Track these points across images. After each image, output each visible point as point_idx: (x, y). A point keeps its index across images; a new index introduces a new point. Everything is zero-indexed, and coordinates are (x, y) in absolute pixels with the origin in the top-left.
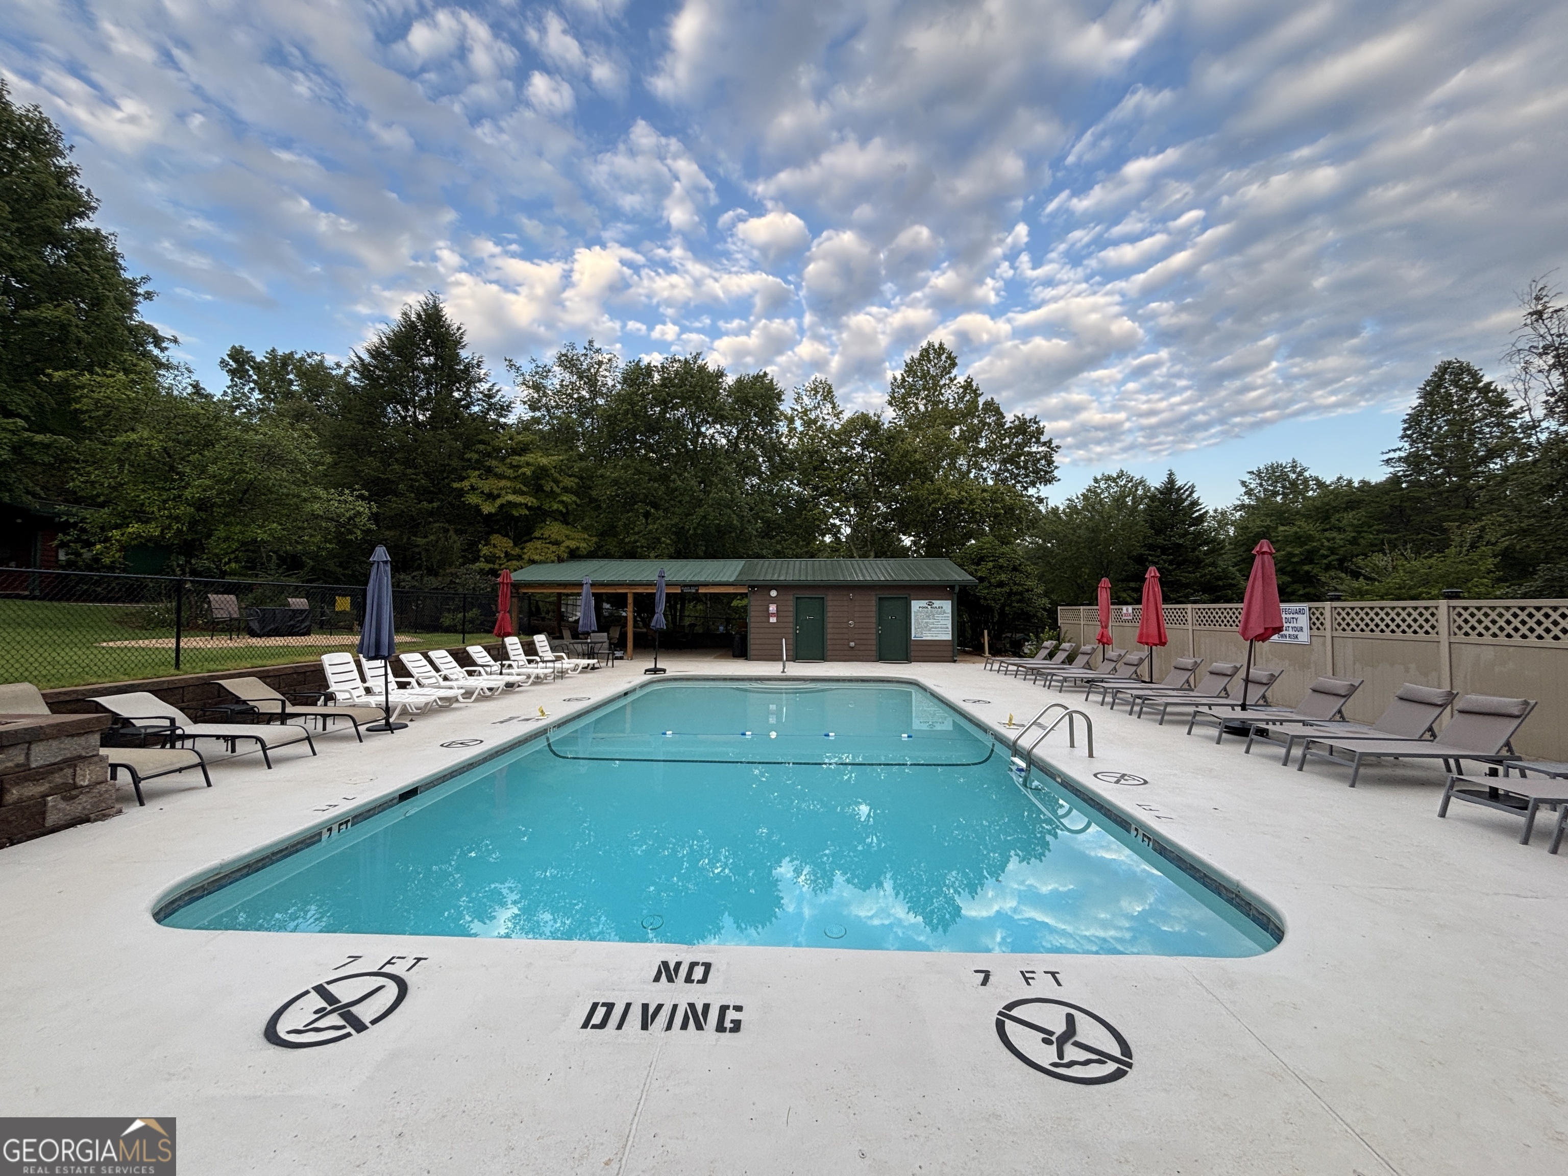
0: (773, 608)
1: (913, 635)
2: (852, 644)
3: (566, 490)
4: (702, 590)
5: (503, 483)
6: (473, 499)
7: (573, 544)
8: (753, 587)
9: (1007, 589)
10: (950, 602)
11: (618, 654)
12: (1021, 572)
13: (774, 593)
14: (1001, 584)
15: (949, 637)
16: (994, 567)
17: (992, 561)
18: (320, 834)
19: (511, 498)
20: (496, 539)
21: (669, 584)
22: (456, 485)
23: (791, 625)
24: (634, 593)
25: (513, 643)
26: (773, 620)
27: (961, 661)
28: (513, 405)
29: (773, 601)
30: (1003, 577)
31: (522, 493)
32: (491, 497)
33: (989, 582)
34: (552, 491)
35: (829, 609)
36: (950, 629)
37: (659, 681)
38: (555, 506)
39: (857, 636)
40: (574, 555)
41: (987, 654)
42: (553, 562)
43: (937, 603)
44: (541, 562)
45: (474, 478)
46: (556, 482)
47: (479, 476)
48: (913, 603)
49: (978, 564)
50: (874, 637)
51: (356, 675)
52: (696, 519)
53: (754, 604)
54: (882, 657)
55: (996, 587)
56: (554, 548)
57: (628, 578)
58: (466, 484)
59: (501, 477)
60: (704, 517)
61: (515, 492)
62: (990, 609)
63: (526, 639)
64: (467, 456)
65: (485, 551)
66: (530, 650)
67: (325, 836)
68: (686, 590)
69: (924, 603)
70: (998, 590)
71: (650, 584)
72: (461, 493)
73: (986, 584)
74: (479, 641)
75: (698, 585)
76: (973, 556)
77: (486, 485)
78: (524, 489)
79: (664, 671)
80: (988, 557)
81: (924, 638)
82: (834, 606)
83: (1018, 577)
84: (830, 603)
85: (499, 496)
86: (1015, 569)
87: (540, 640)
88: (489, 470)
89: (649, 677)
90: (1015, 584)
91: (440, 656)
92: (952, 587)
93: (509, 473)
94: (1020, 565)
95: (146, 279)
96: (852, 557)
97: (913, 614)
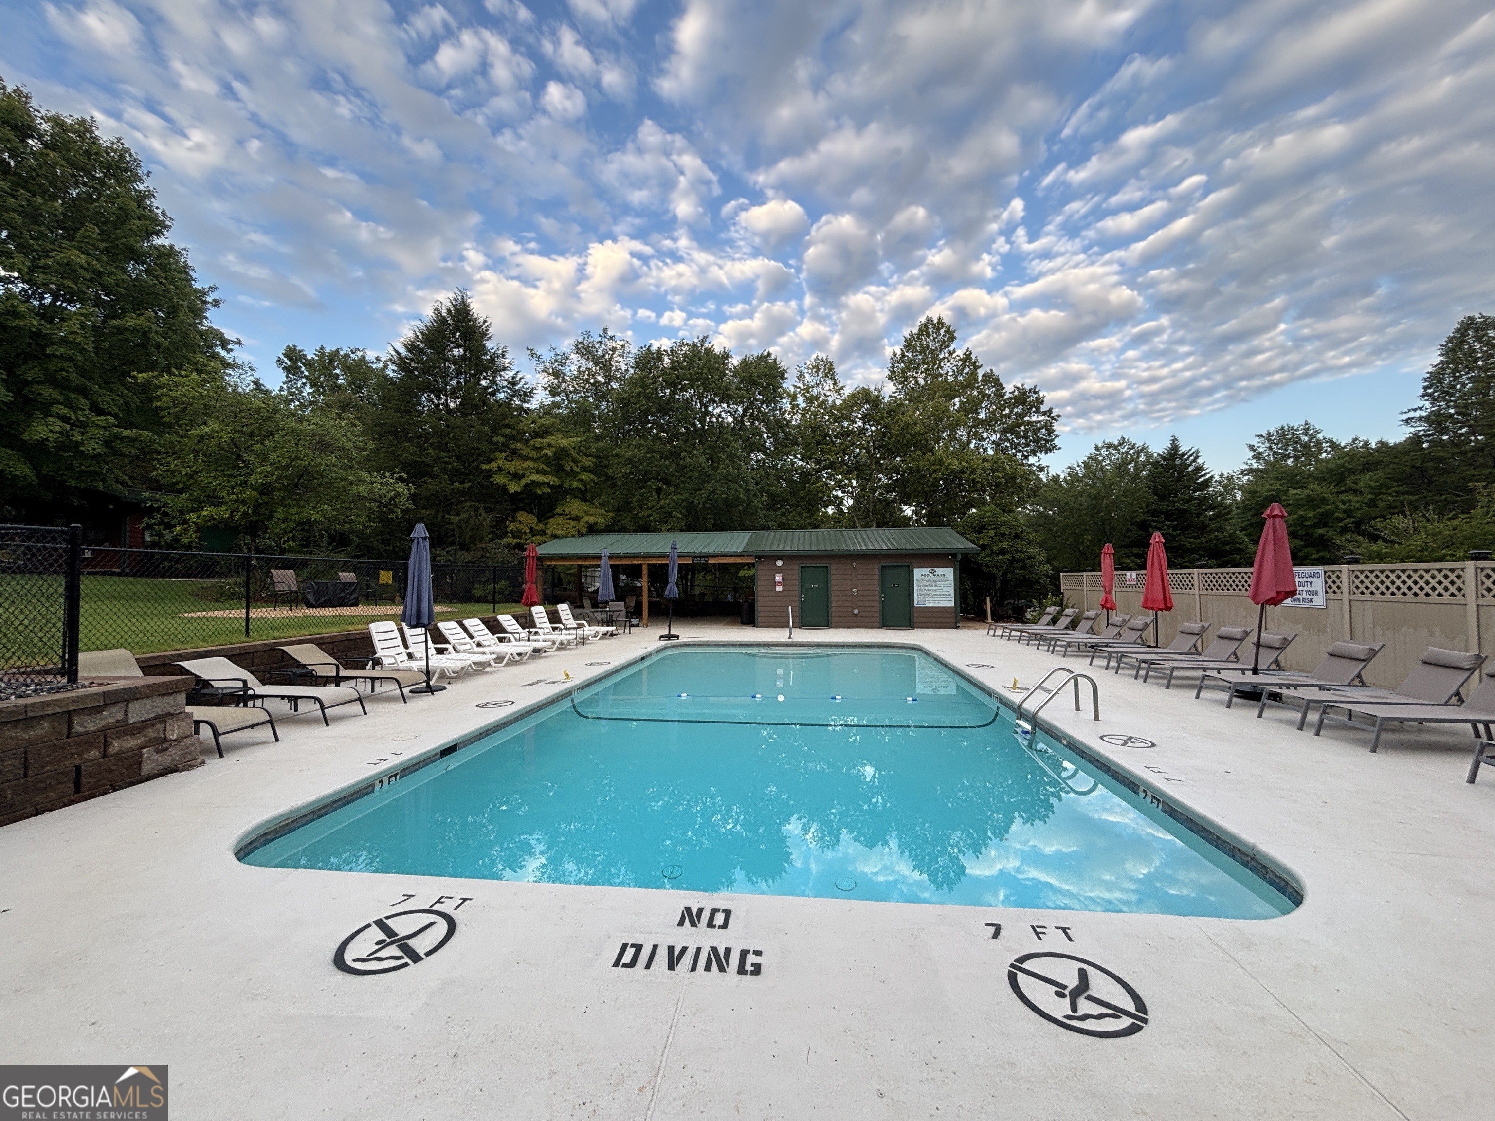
0: (778, 577)
1: (916, 602)
2: (856, 611)
3: (584, 469)
4: (712, 561)
5: (528, 463)
6: (500, 479)
7: (591, 519)
8: (759, 557)
9: (1009, 557)
10: (952, 570)
11: (635, 621)
12: (1023, 540)
13: (779, 563)
14: (1003, 552)
15: (951, 604)
16: (996, 535)
17: (993, 529)
18: (373, 785)
19: (534, 477)
20: (522, 516)
21: (681, 556)
22: (485, 467)
23: (796, 593)
24: (648, 565)
25: (539, 612)
26: (779, 588)
27: (964, 627)
28: (535, 391)
29: (779, 570)
30: (1005, 544)
31: (544, 473)
32: (517, 477)
33: (991, 550)
34: (572, 471)
35: (833, 578)
36: (953, 596)
37: (673, 647)
38: (575, 484)
39: (860, 604)
40: (593, 530)
41: (990, 621)
42: (573, 536)
43: (939, 571)
44: (563, 537)
45: (501, 460)
46: (576, 461)
47: (505, 458)
48: (915, 570)
49: (980, 532)
50: (877, 604)
51: (399, 641)
52: (705, 494)
53: (761, 573)
54: (886, 623)
55: (998, 554)
56: (573, 523)
57: (642, 550)
58: (494, 466)
59: (525, 458)
60: (712, 492)
61: (538, 472)
62: (992, 576)
63: (551, 608)
64: (495, 439)
65: (512, 527)
66: (554, 618)
67: (378, 787)
68: (697, 561)
69: (926, 571)
70: (1000, 557)
71: (663, 556)
72: (489, 474)
73: (988, 551)
74: (508, 610)
75: (707, 556)
76: (975, 525)
77: (512, 466)
78: (547, 469)
79: (678, 637)
80: (990, 525)
81: (927, 605)
82: (838, 575)
83: (1021, 545)
84: (833, 572)
85: (524, 476)
86: (1017, 536)
87: (563, 608)
88: (514, 452)
89: (663, 643)
90: (1017, 551)
91: (474, 624)
92: (954, 555)
93: (533, 454)
94: (1022, 533)
95: (213, 288)
96: (854, 527)
97: (915, 582)
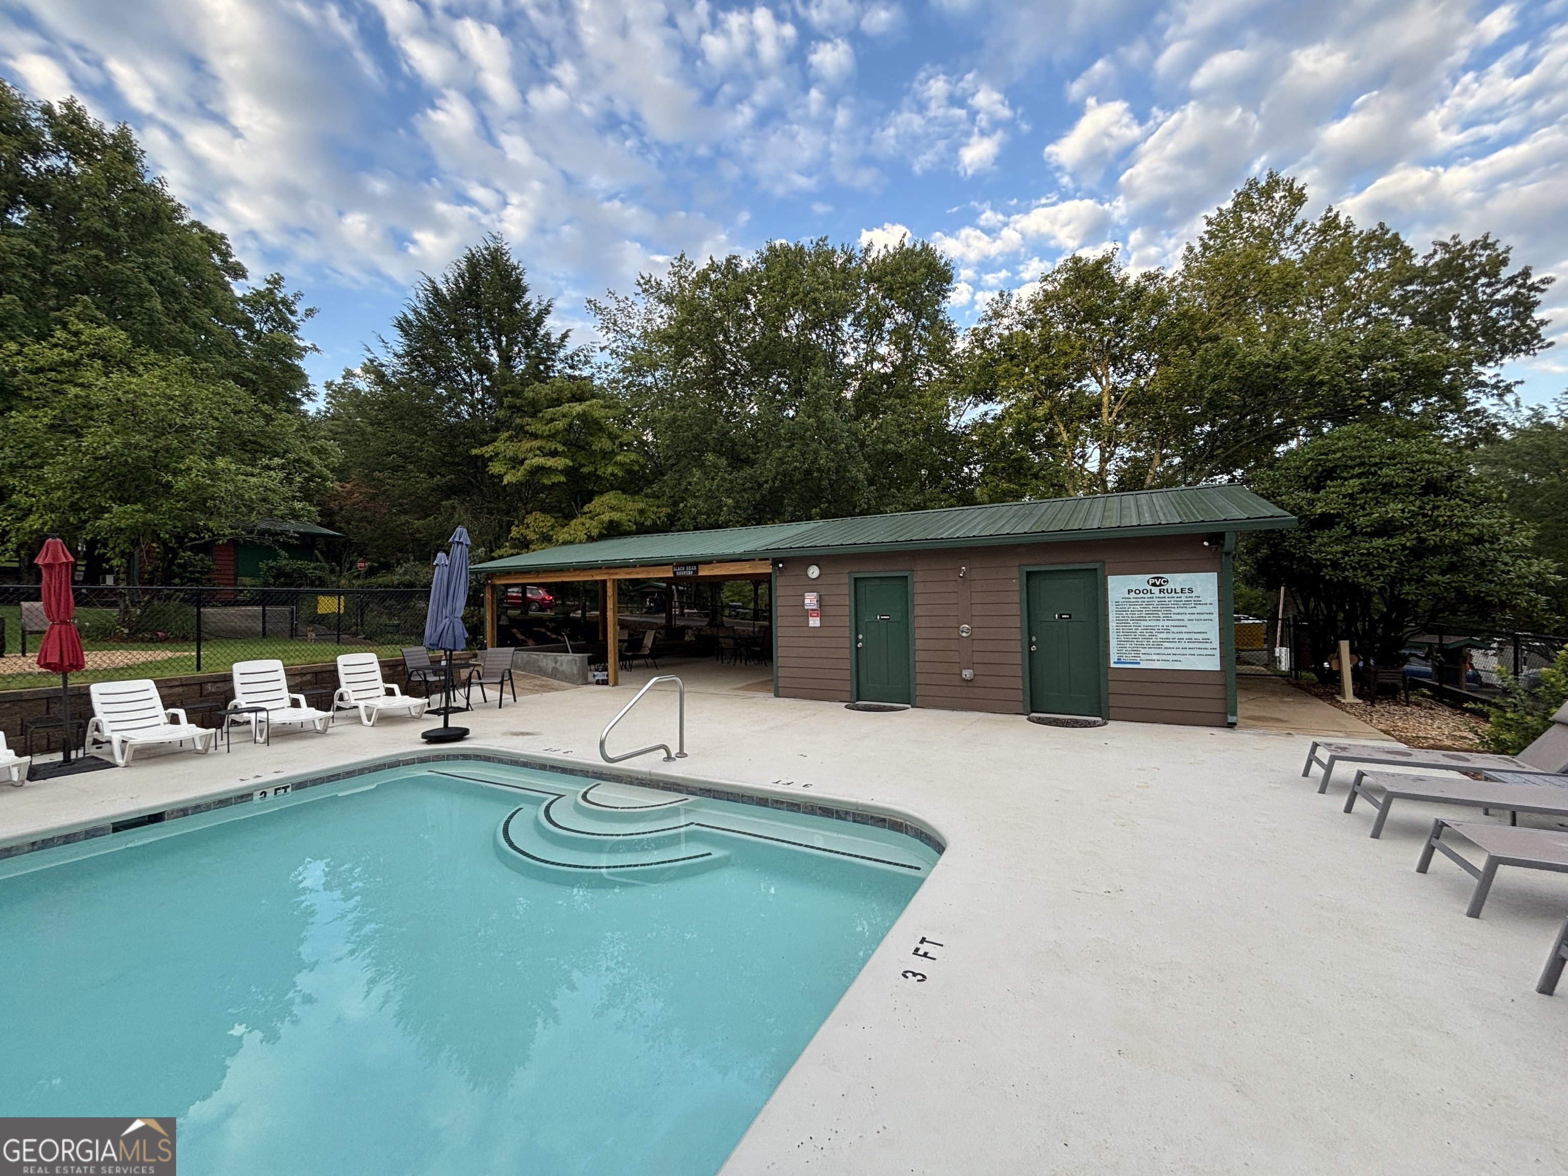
0: (810, 600)
1: (1113, 658)
2: (967, 674)
4: (704, 572)
5: (534, 443)
8: (775, 562)
9: (1407, 540)
10: (1214, 576)
12: (1456, 494)
13: (814, 572)
14: (1386, 528)
15: (1213, 664)
16: (1364, 490)
17: (1359, 476)
19: (541, 461)
20: (528, 515)
22: (474, 452)
23: (847, 632)
26: (814, 622)
27: (1257, 721)
29: (813, 585)
30: (1394, 509)
31: (554, 454)
32: (516, 462)
33: (1352, 527)
35: (918, 599)
36: (1216, 644)
39: (977, 657)
41: (1350, 698)
43: (1177, 580)
45: (503, 445)
46: (612, 437)
47: (509, 439)
48: (1111, 580)
49: (1317, 490)
50: (1018, 658)
55: (1372, 535)
56: (588, 523)
61: (547, 454)
62: (1352, 591)
68: (681, 573)
69: (1140, 581)
70: (1378, 542)
73: (1341, 530)
76: (1304, 471)
77: (513, 448)
80: (1346, 467)
81: (1143, 665)
82: (929, 594)
83: (1444, 508)
84: (919, 588)
85: (526, 460)
86: (1432, 488)
87: (357, 662)
88: (520, 430)
90: (1436, 525)
92: (1216, 538)
94: (1450, 478)
97: (1112, 608)
